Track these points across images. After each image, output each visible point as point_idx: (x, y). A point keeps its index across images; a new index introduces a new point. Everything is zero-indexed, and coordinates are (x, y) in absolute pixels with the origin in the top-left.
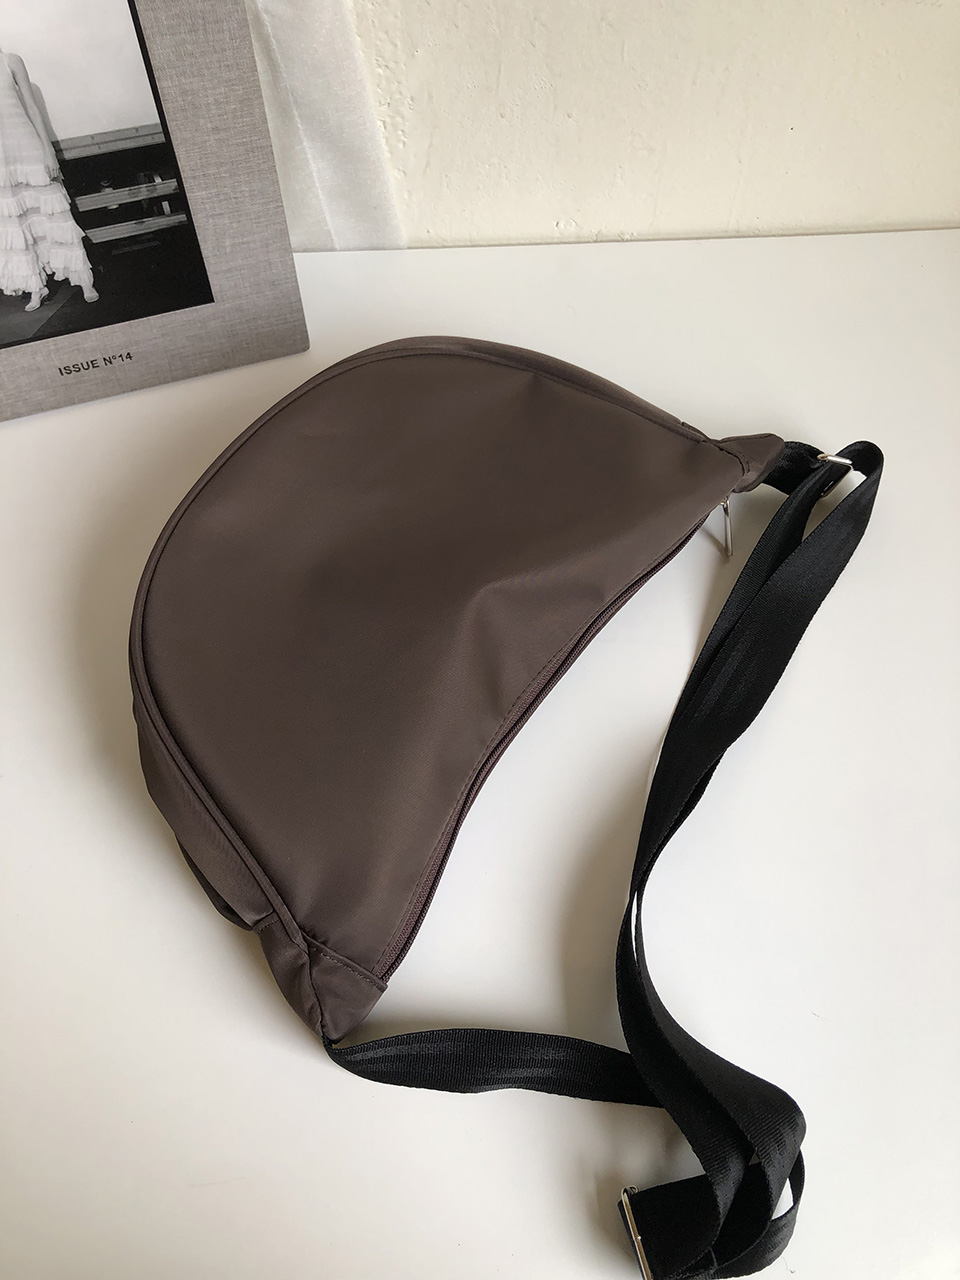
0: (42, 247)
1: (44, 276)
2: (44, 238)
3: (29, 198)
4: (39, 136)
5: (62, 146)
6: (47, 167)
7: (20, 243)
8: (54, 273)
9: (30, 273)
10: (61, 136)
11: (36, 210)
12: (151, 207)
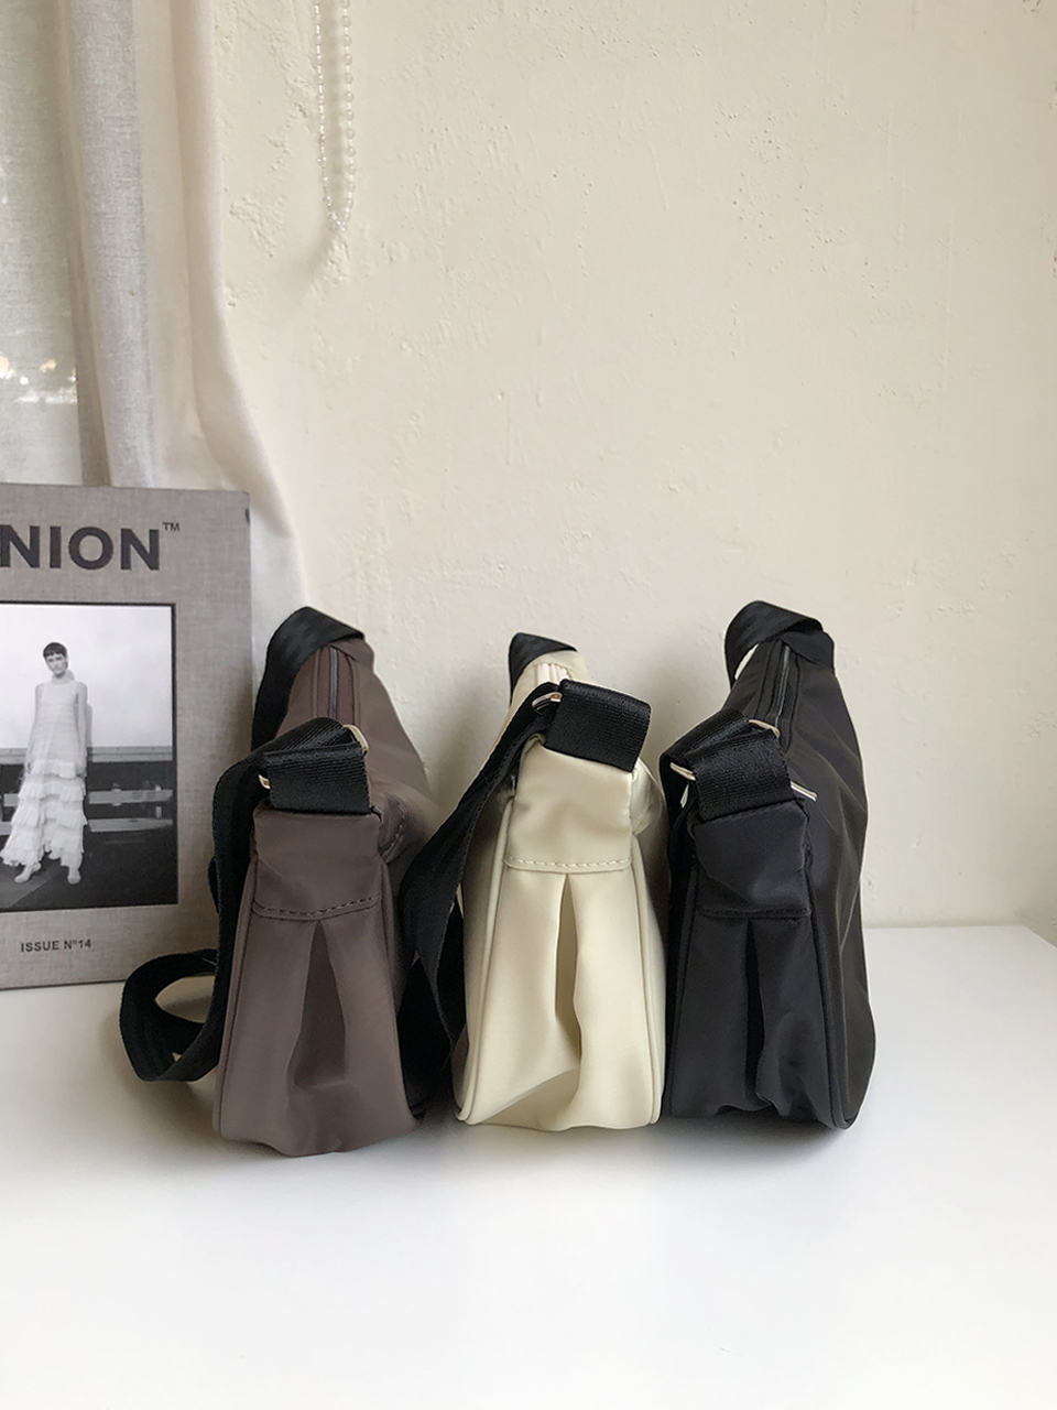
0: (50, 827)
1: (42, 854)
2: (53, 820)
3: (53, 786)
4: (79, 741)
5: (94, 752)
6: (77, 765)
7: (33, 822)
8: (50, 852)
9: (32, 848)
10: (95, 744)
11: (56, 797)
12: (145, 810)
